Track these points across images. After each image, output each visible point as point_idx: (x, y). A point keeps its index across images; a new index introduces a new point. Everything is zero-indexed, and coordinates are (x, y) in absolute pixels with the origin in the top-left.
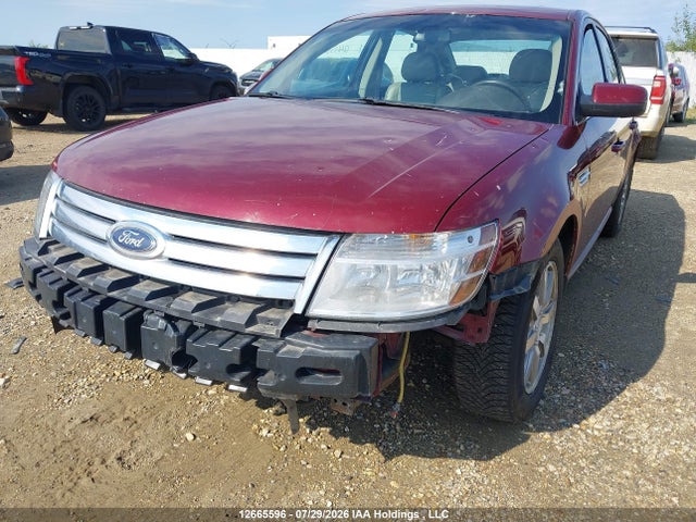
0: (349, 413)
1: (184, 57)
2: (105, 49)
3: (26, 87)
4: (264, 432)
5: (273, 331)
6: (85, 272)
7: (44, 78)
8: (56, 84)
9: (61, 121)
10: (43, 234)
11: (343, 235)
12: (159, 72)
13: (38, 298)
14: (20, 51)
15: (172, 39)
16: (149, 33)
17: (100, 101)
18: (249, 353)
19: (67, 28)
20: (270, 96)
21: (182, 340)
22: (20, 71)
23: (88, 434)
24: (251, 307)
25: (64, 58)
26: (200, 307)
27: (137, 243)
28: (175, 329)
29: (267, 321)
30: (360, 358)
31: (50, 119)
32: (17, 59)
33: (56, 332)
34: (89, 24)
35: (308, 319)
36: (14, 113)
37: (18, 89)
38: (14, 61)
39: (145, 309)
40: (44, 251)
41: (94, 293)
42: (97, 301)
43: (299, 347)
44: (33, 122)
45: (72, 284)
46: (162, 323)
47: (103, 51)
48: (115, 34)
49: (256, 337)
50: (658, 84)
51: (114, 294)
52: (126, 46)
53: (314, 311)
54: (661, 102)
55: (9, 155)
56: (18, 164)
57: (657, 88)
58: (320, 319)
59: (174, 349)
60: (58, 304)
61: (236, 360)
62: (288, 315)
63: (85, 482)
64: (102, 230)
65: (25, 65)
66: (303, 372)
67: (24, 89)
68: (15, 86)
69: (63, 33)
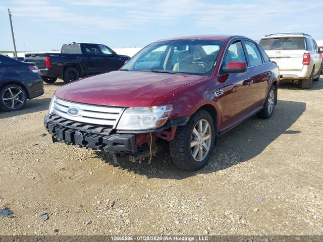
0: (134, 161)
1: (110, 53)
2: (80, 52)
3: (50, 68)
4: (114, 172)
5: (107, 134)
6: (61, 122)
7: (56, 64)
8: (61, 67)
9: (62, 81)
10: (50, 113)
11: (127, 108)
12: (101, 60)
13: (49, 131)
14: (47, 55)
15: (106, 46)
16: (97, 45)
17: (77, 73)
18: (101, 139)
19: (65, 45)
20: (125, 70)
21: (84, 137)
22: (48, 62)
23: (61, 172)
24: (102, 128)
25: (63, 56)
26: (89, 128)
27: (74, 112)
28: (83, 134)
29: (107, 131)
30: (129, 140)
31: (58, 80)
32: (47, 58)
33: (54, 142)
34: (74, 43)
35: (117, 130)
36: (45, 78)
37: (46, 69)
38: (45, 58)
39: (76, 130)
40: (50, 117)
41: (63, 127)
42: (64, 129)
43: (114, 138)
44: (52, 82)
45: (58, 125)
46: (80, 133)
47: (79, 53)
48: (84, 46)
49: (104, 136)
50: (306, 57)
51: (68, 127)
52: (88, 50)
53: (117, 128)
54: (308, 64)
55: (42, 94)
56: (45, 98)
57: (305, 59)
58: (120, 130)
59: (82, 140)
60: (54, 131)
61: (98, 142)
62: (111, 129)
63: (60, 182)
64: (65, 110)
65: (49, 60)
66: (115, 144)
67: (49, 69)
68: (45, 68)
69: (64, 46)
